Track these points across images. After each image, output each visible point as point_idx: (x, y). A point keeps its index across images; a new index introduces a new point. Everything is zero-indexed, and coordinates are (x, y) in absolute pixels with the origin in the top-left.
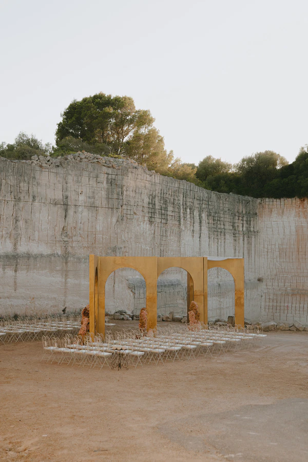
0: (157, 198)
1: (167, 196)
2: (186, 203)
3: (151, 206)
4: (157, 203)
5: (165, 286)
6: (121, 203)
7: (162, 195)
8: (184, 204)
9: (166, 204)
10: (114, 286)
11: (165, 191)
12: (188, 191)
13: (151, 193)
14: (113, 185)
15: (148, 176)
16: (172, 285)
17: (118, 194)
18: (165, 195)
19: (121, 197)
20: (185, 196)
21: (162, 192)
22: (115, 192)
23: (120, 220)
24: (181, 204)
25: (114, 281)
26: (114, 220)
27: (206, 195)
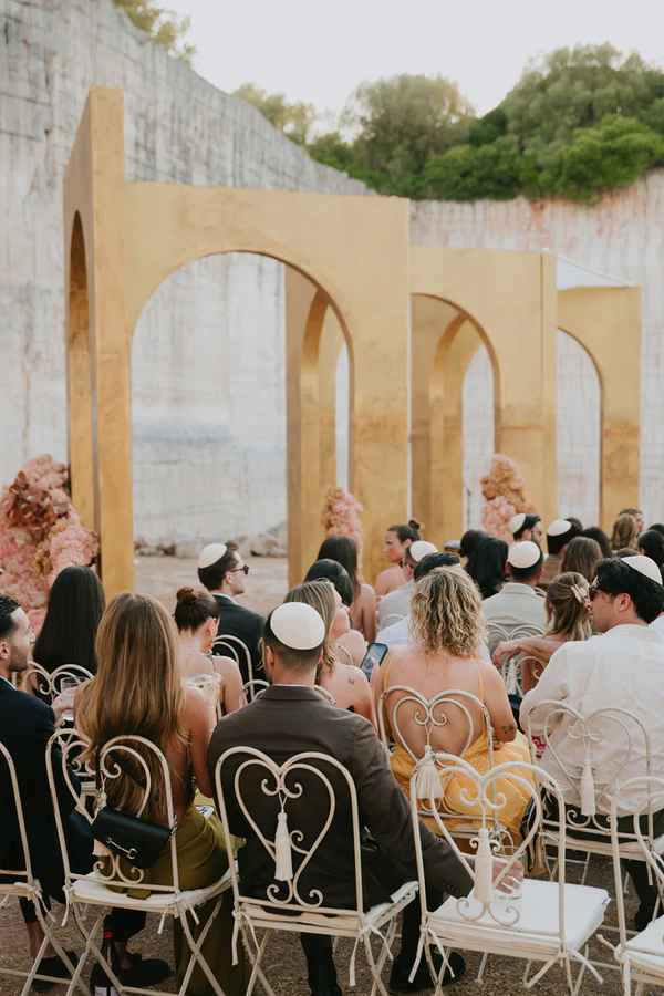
0: (159, 132)
1: (191, 132)
2: (241, 174)
3: (142, 155)
4: (160, 148)
5: (190, 442)
6: (44, 120)
7: (176, 128)
8: (237, 174)
9: (186, 161)
10: (25, 435)
11: (184, 115)
12: (247, 133)
13: (143, 110)
14: (13, 41)
15: (133, 43)
16: (209, 440)
17: (32, 82)
18: (183, 126)
19: (43, 97)
20: (239, 149)
21: (176, 115)
22: (23, 73)
23: (43, 185)
24: (229, 170)
25: (27, 415)
26: (22, 182)
27: (292, 161)
